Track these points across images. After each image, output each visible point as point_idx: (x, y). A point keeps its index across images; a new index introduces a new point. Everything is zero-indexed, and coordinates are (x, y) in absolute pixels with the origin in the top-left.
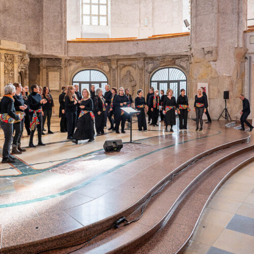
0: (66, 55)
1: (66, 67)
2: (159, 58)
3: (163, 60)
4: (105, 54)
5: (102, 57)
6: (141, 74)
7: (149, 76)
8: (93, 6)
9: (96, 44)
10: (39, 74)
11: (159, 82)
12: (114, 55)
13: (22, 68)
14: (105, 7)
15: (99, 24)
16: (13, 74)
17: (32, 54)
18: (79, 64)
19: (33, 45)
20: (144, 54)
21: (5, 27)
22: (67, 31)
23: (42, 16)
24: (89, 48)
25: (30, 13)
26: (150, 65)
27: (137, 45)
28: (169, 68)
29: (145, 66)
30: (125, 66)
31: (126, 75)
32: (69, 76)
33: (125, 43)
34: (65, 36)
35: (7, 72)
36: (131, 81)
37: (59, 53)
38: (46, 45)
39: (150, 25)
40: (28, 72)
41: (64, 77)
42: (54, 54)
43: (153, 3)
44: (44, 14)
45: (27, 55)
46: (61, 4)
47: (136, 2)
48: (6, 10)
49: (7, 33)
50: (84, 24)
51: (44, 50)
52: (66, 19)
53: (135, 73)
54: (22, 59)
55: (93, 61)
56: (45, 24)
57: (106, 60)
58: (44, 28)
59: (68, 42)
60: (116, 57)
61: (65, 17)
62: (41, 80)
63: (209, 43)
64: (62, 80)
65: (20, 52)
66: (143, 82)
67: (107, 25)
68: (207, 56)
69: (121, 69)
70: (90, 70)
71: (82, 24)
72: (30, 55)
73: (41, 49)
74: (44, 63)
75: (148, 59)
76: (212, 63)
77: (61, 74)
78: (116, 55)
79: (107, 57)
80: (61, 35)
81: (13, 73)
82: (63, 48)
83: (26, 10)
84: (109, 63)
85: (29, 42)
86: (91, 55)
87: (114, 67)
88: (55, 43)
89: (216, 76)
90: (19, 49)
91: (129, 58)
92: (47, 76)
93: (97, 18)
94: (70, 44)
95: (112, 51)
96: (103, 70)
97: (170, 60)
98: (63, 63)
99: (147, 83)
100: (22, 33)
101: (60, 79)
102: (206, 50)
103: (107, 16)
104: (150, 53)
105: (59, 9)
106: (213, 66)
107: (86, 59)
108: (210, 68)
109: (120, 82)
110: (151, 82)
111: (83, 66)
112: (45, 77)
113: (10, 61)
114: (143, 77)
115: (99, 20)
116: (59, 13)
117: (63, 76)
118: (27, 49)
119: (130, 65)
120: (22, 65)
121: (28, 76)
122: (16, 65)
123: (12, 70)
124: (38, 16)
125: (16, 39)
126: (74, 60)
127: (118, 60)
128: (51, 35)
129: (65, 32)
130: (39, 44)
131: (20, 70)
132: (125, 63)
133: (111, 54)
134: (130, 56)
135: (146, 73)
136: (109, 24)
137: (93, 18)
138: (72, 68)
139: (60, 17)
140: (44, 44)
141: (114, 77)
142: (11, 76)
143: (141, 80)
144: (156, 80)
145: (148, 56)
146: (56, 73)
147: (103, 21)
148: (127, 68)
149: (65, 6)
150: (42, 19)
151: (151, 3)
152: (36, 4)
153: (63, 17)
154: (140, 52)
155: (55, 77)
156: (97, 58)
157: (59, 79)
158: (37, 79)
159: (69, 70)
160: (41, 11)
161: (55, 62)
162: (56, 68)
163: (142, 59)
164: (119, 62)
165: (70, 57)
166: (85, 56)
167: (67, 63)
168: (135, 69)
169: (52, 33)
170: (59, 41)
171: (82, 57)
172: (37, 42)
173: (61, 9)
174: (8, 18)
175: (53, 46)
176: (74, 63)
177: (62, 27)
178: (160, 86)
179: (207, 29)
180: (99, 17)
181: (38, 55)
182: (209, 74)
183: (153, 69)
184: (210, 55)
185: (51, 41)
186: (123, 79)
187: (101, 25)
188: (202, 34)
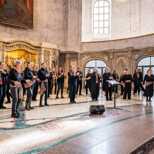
0: (81, 51)
1: (81, 58)
2: (143, 50)
3: (146, 51)
4: (105, 49)
5: (103, 51)
6: (130, 62)
7: (136, 63)
8: (100, 22)
9: (100, 43)
10: (65, 63)
11: (143, 67)
12: (111, 50)
13: (54, 59)
14: (108, 22)
15: (104, 33)
16: (49, 63)
17: (61, 51)
18: (89, 56)
19: (62, 45)
20: (132, 48)
21: (47, 36)
22: (82, 36)
23: (67, 28)
24: (95, 46)
25: (60, 27)
26: (137, 55)
27: (127, 42)
28: (150, 57)
29: (133, 56)
30: (119, 56)
31: (119, 63)
32: (83, 64)
33: (118, 41)
34: (81, 39)
35: (45, 61)
36: (123, 66)
37: (77, 50)
38: (69, 45)
39: (138, 30)
40: (58, 61)
41: (79, 64)
42: (74, 50)
43: (140, 16)
44: (68, 27)
45: (57, 51)
46: (78, 20)
47: (128, 17)
48: (47, 27)
49: (48, 39)
50: (95, 33)
51: (68, 48)
52: (81, 29)
53: (126, 61)
54: (55, 54)
55: (98, 54)
56: (68, 33)
57: (106, 53)
58: (68, 35)
59: (82, 43)
60: (113, 51)
61: (81, 27)
62: (66, 66)
65: (53, 49)
66: (131, 67)
67: (109, 33)
69: (116, 59)
70: (96, 60)
71: (93, 33)
72: (59, 51)
73: (66, 48)
74: (68, 56)
75: (135, 51)
77: (77, 62)
78: (113, 49)
79: (107, 51)
80: (78, 39)
81: (48, 61)
82: (79, 47)
83: (59, 25)
84: (108, 55)
85: (60, 44)
86: (96, 50)
87: (111, 57)
88: (74, 44)
90: (52, 48)
91: (121, 51)
92: (70, 64)
93: (102, 29)
94: (84, 44)
95: (110, 47)
96: (105, 60)
97: (151, 51)
98: (79, 55)
99: (134, 67)
100: (56, 39)
103: (109, 27)
104: (136, 47)
105: (77, 23)
107: (94, 53)
109: (115, 68)
110: (137, 66)
111: (92, 57)
112: (68, 64)
113: (47, 55)
114: (131, 63)
115: (104, 30)
116: (77, 26)
118: (58, 48)
119: (122, 56)
120: (54, 57)
121: (58, 64)
122: (50, 57)
123: (49, 60)
124: (65, 28)
125: (52, 42)
126: (85, 54)
127: (114, 53)
128: (72, 39)
129: (81, 37)
130: (65, 45)
131: (53, 60)
132: (119, 54)
133: (109, 49)
134: (122, 49)
135: (133, 61)
136: (110, 32)
137: (100, 29)
138: (85, 58)
139: (78, 28)
140: (68, 45)
141: (111, 64)
142: (48, 63)
143: (130, 66)
144: (141, 65)
145: (135, 49)
146: (75, 62)
147: (106, 30)
148: (120, 58)
149: (81, 21)
150: (67, 30)
151: (139, 16)
152: (64, 22)
153: (80, 28)
154: (129, 47)
156: (100, 52)
157: (76, 66)
158: (64, 66)
159: (83, 60)
160: (67, 25)
161: (74, 55)
162: (75, 59)
163: (130, 51)
164: (115, 54)
165: (84, 52)
166: (92, 51)
167: (81, 56)
168: (126, 58)
169: (73, 38)
170: (77, 42)
171: (91, 52)
172: (64, 44)
173: (78, 23)
174: (48, 31)
175: (73, 46)
176: (86, 56)
177: (79, 34)
178: (144, 70)
180: (104, 29)
181: (65, 52)
183: (139, 58)
185: (72, 43)
186: (117, 65)
187: (105, 33)
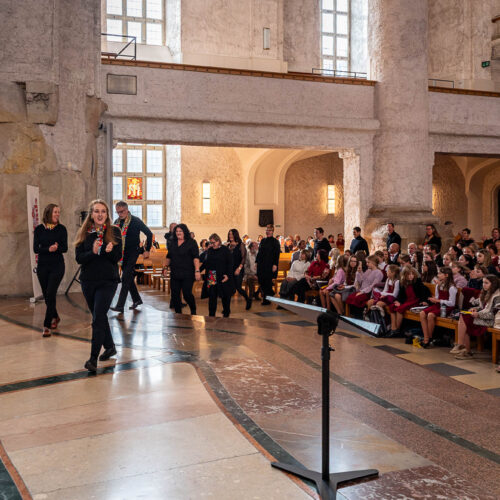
63: (37, 70)
68: (33, 108)
76: (44, 129)
89: (56, 169)
102: (30, 88)
106: (48, 139)
108: (39, 144)
179: (29, 27)
182: (35, 162)
184: (41, 105)
188: (14, 40)
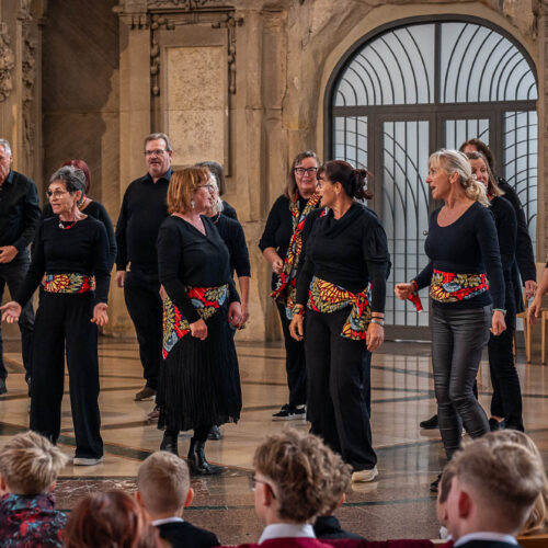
10: (117, 66)
32: (297, 69)
64: (240, 100)
70: (438, 21)
92: (156, 76)
101: (231, 92)
112: (141, 83)
117: (249, 74)
155: (203, 83)
157: (222, 96)
159: (296, 32)
162: (206, 23)
